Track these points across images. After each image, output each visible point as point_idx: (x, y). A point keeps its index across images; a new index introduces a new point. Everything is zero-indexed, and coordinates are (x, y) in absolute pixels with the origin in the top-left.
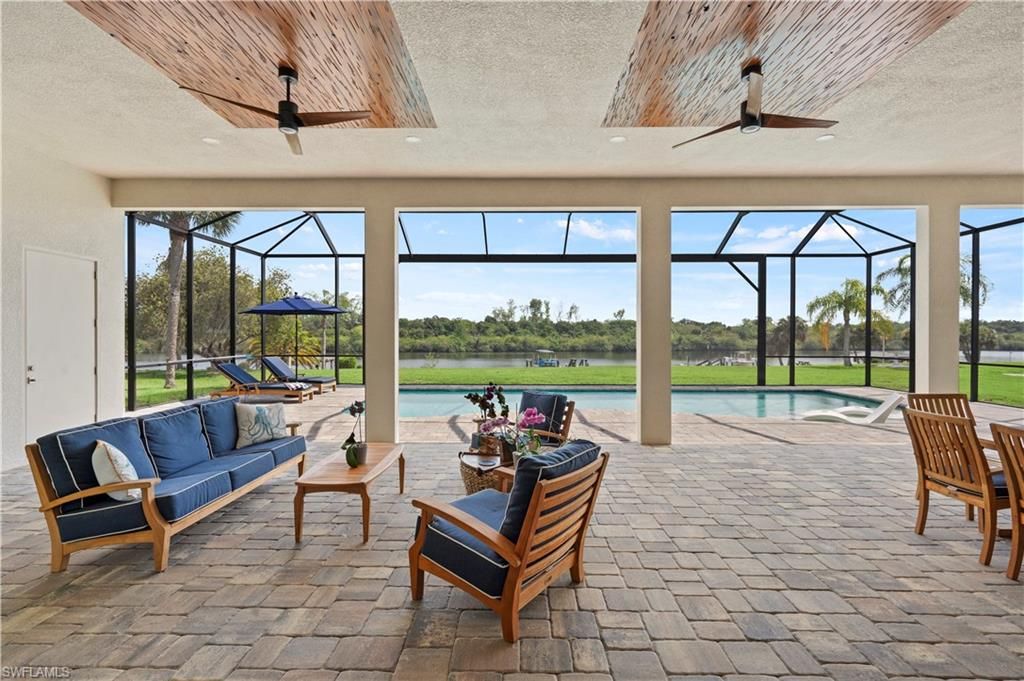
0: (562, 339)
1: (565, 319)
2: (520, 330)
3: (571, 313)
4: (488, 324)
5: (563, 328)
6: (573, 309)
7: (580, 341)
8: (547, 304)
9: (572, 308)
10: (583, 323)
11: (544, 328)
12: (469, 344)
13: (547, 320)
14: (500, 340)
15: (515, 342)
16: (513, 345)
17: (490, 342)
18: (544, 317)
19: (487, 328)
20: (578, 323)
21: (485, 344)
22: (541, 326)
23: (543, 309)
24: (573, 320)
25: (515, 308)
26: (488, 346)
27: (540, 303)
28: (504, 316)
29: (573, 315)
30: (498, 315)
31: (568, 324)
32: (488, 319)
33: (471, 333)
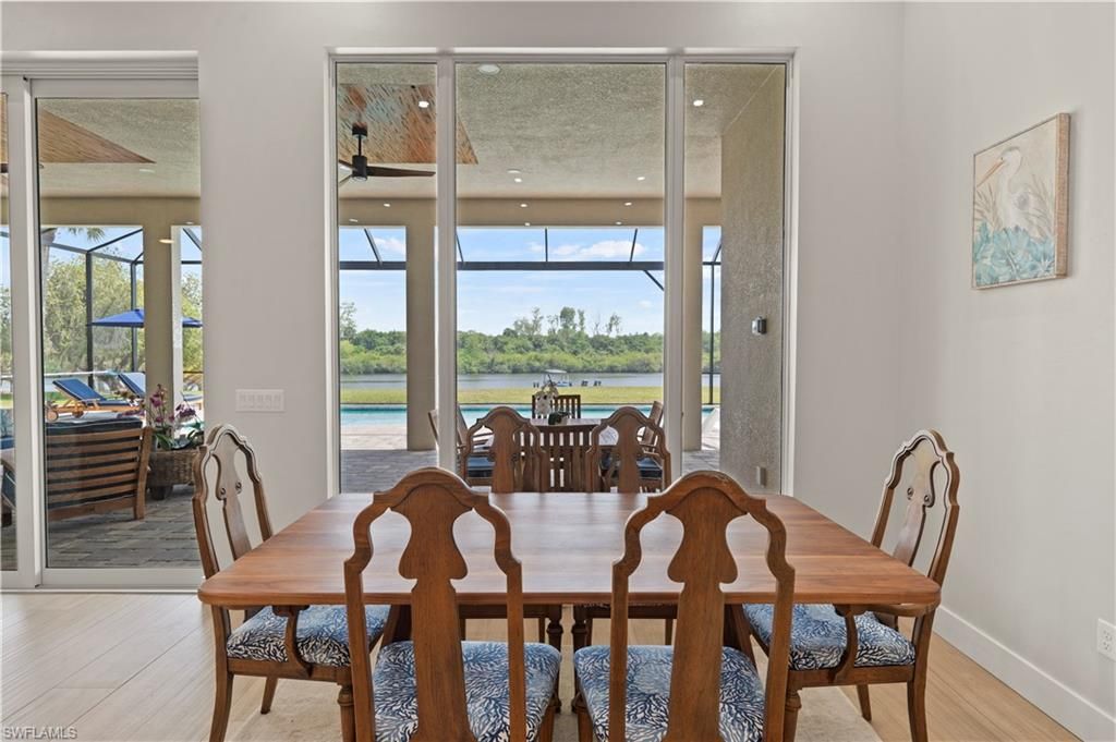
0: (599, 357)
1: (603, 332)
2: (547, 346)
3: (611, 325)
4: (507, 339)
5: (600, 344)
6: (614, 320)
7: (620, 360)
8: (581, 314)
9: (612, 319)
10: (625, 338)
11: (575, 343)
12: (482, 363)
13: (580, 334)
14: (521, 359)
15: (539, 360)
16: (537, 364)
17: (509, 360)
18: (578, 329)
19: (506, 343)
20: (619, 338)
21: (502, 363)
22: (574, 342)
23: (576, 319)
24: (613, 335)
25: (541, 318)
26: (505, 367)
27: (573, 312)
28: (527, 328)
29: (614, 328)
30: (521, 327)
31: (607, 338)
32: (508, 333)
33: (486, 350)
